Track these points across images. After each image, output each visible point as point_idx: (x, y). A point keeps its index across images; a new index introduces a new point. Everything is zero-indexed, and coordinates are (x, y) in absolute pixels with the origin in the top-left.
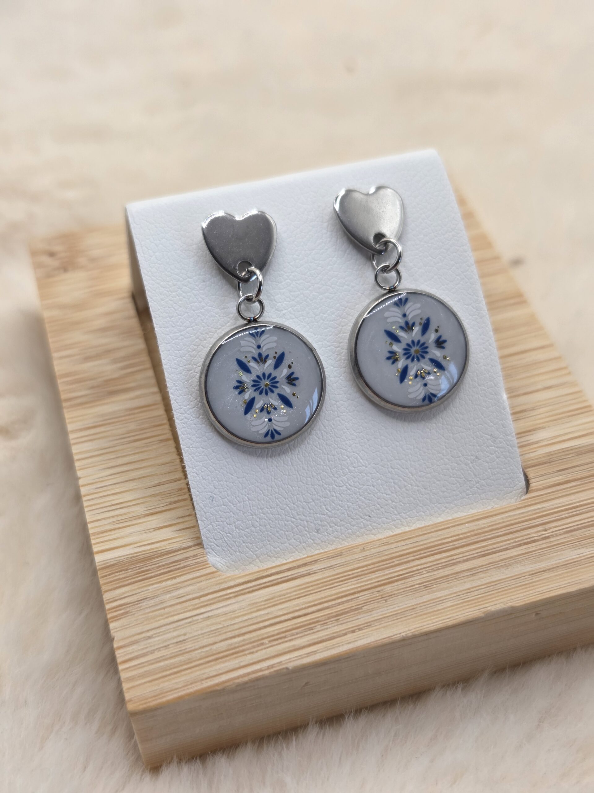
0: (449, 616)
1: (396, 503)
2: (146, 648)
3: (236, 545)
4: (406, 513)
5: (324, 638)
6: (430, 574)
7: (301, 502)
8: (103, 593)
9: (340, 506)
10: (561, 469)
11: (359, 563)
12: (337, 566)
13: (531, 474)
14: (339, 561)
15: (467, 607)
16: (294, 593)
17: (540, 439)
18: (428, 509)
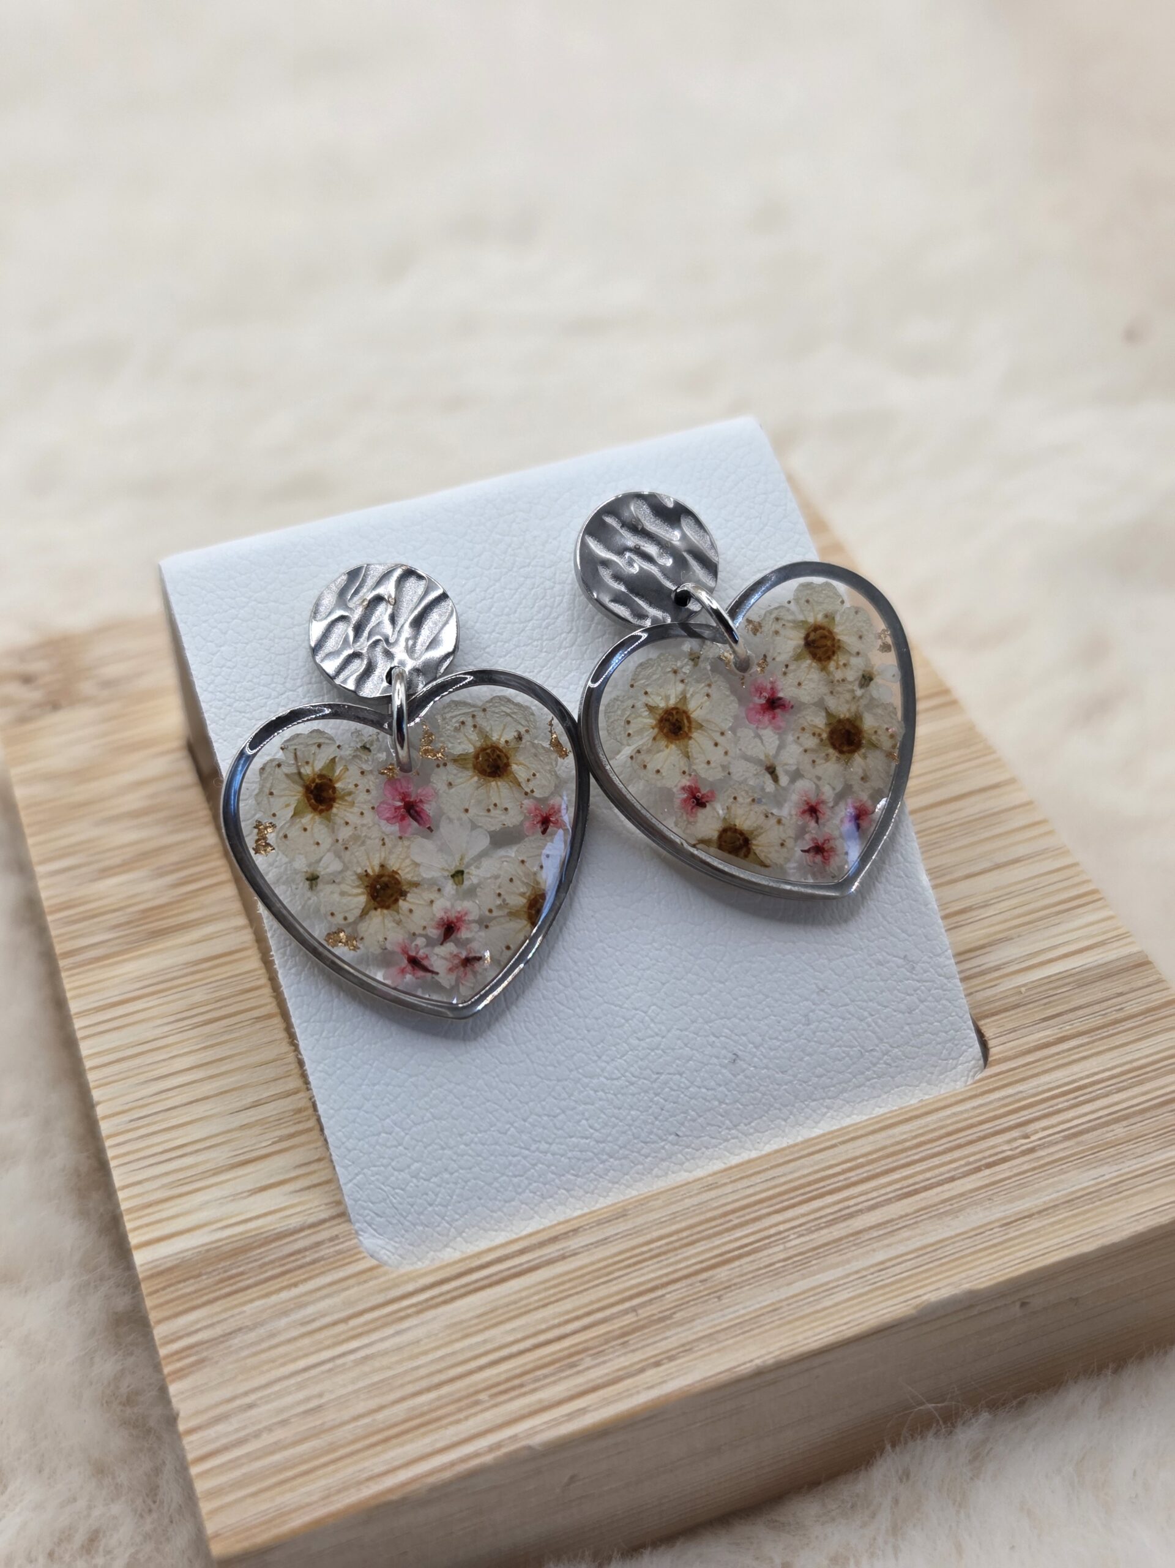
0: (847, 1320)
1: (726, 1104)
2: (244, 1427)
3: (415, 1211)
4: (749, 1124)
5: (600, 1381)
6: (803, 1239)
7: (540, 1116)
8: (152, 1323)
9: (617, 1118)
10: (1048, 1015)
11: (661, 1228)
12: (619, 1236)
13: (991, 1030)
14: (622, 1227)
15: (881, 1299)
16: (536, 1298)
17: (1004, 961)
18: (791, 1113)
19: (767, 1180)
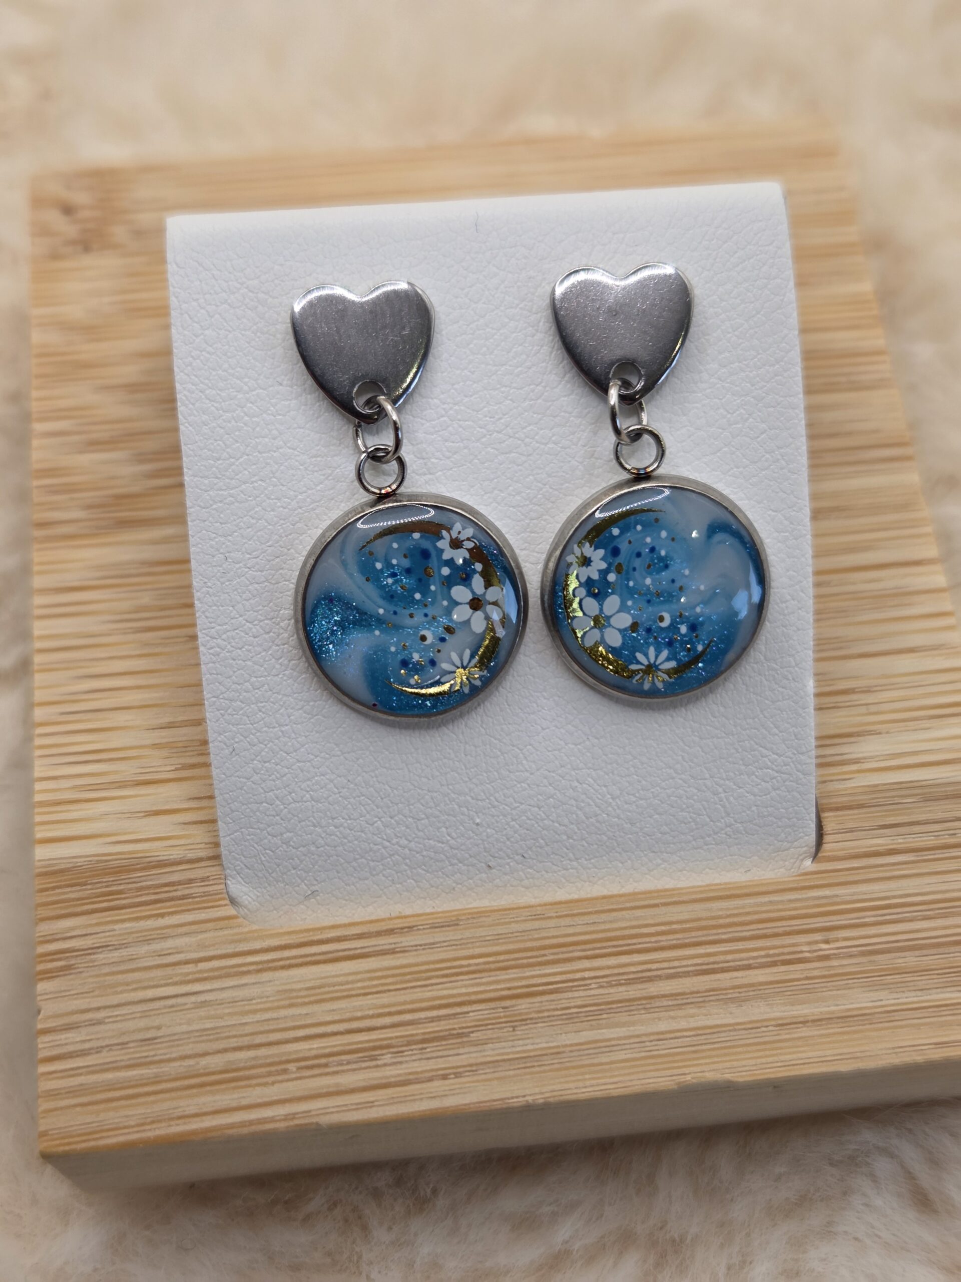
0: (615, 1080)
1: (574, 840)
2: (90, 1040)
3: (280, 870)
4: (590, 859)
5: (393, 1080)
6: (601, 991)
7: (405, 817)
9: (473, 832)
10: (887, 823)
11: (484, 946)
12: (445, 944)
13: (829, 826)
14: (451, 935)
15: (651, 1067)
16: (359, 985)
17: (865, 755)
19: (587, 924)
